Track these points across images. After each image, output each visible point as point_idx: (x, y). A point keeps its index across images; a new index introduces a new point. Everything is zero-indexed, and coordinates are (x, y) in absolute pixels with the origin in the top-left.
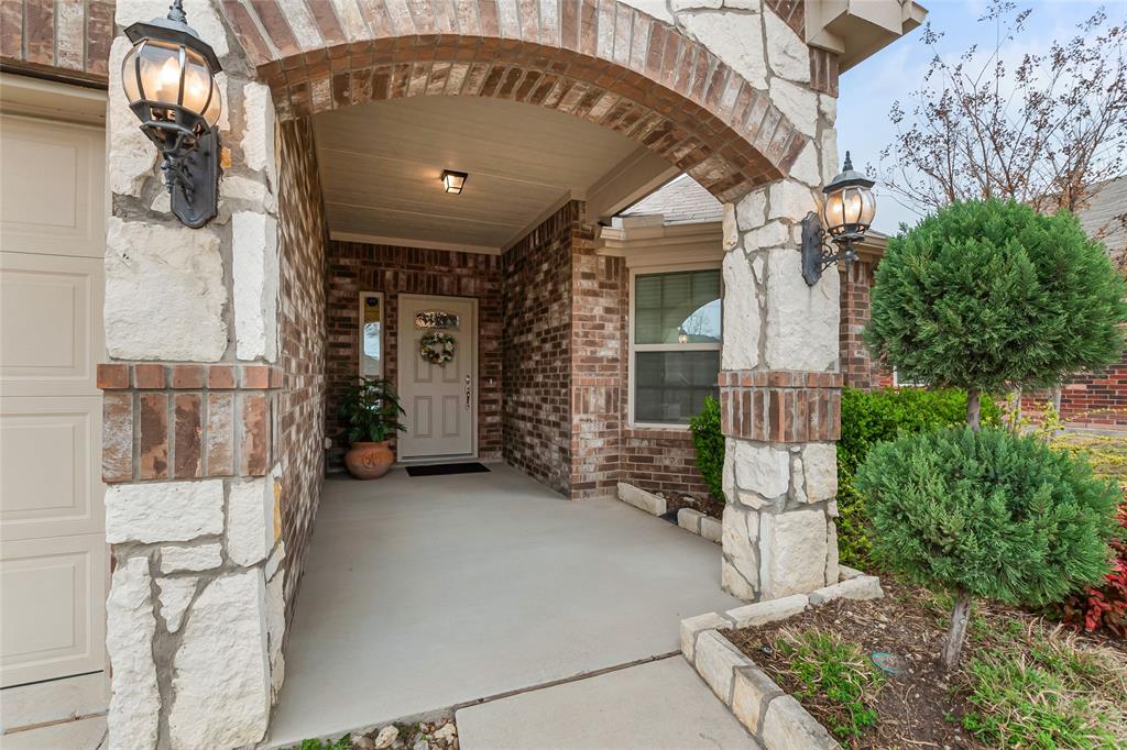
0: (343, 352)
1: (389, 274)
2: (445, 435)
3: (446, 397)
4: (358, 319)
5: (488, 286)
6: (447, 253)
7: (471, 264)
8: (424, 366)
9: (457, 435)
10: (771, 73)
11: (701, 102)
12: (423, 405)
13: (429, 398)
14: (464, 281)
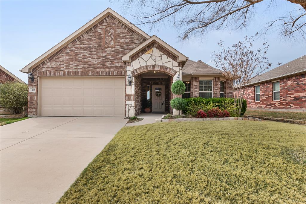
0: (144, 95)
1: (151, 82)
2: (160, 108)
3: (160, 102)
4: (146, 90)
5: (166, 83)
6: (159, 78)
7: (163, 80)
8: (156, 97)
9: (157, 108)
10: (173, 66)
11: (165, 71)
12: (156, 103)
13: (157, 102)
14: (162, 82)
